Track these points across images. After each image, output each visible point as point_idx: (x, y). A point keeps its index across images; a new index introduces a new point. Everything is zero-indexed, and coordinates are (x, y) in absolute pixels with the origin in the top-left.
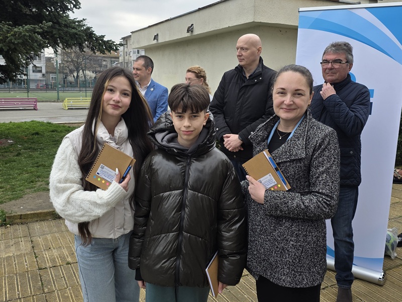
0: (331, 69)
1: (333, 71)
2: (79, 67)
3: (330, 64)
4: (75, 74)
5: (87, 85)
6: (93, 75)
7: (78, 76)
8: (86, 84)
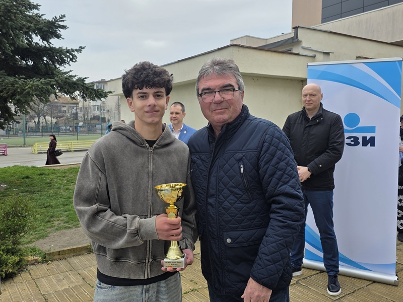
0: (219, 103)
1: (224, 105)
2: (40, 113)
3: (217, 95)
4: (36, 120)
5: (49, 130)
6: (54, 120)
7: (39, 121)
8: (47, 129)
